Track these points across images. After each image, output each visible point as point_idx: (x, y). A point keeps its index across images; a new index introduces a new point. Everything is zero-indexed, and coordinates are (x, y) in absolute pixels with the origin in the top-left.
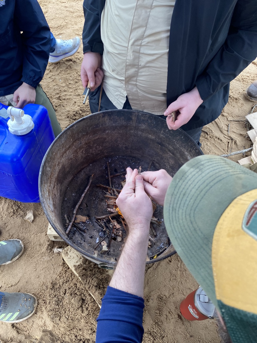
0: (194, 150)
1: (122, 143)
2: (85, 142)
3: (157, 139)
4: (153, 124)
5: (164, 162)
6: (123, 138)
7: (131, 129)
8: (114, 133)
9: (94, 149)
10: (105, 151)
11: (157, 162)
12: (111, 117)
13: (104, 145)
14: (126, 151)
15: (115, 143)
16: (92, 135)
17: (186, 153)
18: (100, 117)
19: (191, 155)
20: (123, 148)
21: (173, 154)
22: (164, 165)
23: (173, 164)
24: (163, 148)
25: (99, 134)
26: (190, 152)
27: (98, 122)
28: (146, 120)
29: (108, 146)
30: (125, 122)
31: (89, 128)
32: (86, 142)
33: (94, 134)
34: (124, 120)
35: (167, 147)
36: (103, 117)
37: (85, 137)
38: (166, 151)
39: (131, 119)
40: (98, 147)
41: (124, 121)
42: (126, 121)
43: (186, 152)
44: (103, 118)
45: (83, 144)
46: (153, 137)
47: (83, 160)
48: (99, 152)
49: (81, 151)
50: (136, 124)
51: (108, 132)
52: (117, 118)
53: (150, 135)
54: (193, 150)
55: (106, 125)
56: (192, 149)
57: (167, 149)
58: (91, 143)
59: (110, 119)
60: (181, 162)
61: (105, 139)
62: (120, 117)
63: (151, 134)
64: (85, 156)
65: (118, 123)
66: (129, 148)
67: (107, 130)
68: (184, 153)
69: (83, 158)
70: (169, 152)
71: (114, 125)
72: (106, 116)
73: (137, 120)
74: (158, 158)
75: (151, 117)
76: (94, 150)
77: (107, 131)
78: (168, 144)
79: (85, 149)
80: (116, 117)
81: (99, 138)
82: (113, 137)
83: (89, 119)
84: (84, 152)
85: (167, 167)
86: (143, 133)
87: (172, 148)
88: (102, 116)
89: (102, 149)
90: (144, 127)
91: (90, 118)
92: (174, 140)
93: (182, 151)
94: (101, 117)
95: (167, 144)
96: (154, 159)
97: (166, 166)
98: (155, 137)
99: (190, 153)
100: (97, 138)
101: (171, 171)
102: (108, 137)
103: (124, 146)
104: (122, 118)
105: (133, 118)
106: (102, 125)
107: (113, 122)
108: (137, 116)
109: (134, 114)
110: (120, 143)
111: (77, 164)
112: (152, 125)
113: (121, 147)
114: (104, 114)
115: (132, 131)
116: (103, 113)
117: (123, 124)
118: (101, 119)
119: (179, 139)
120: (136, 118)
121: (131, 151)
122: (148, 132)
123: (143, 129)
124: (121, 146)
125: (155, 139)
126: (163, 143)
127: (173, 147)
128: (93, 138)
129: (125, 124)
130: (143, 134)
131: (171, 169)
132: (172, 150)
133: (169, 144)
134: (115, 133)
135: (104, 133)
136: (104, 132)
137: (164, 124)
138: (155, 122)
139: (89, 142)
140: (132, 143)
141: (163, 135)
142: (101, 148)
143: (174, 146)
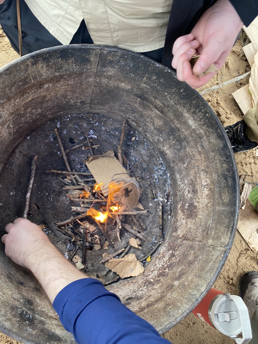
0: (202, 113)
1: (74, 98)
2: (8, 113)
3: (135, 90)
4: (129, 66)
5: (146, 121)
6: (76, 91)
7: (89, 77)
8: (58, 86)
9: (28, 115)
10: (48, 113)
11: (133, 120)
12: (50, 62)
13: (45, 105)
14: (83, 107)
15: (63, 99)
16: (18, 98)
17: (186, 115)
18: (28, 65)
19: (194, 119)
20: (78, 104)
21: (162, 112)
22: (145, 124)
23: (159, 126)
24: (145, 102)
25: (32, 92)
26: (193, 113)
27: (26, 75)
28: (116, 61)
29: (52, 105)
30: (77, 67)
31: (11, 90)
32: (11, 111)
33: (23, 95)
34: (75, 63)
35: (151, 103)
36: (35, 63)
37: (6, 105)
38: (149, 107)
39: (88, 61)
40: (34, 111)
41: (75, 66)
42: (78, 65)
43: (186, 112)
44: (34, 66)
45: (7, 115)
46: (128, 87)
47: (14, 136)
48: (38, 117)
49: (6, 127)
50: (97, 69)
51: (49, 87)
52: (60, 62)
53: (124, 84)
54: (199, 111)
55: (43, 77)
56: (197, 111)
57: (153, 105)
58: (21, 110)
59: (47, 66)
60: (175, 126)
61: (45, 97)
62: (66, 60)
63: (124, 82)
64: (15, 130)
65: (65, 70)
66: (87, 102)
67: (45, 84)
68: (182, 114)
69: (12, 133)
70: (155, 109)
71: (57, 74)
72: (40, 62)
73: (98, 62)
74: (136, 115)
75: (126, 55)
76: (29, 117)
77: (46, 86)
78: (154, 97)
79: (13, 121)
80: (60, 60)
81: (33, 99)
82: (58, 92)
83: (6, 74)
84: (11, 126)
85: (149, 128)
86: (110, 80)
87: (161, 104)
88: (31, 64)
89: (42, 111)
90: (113, 72)
91: (8, 72)
92: (166, 94)
93: (179, 111)
94: (30, 66)
95: (151, 98)
96: (129, 115)
97: (148, 126)
98: (132, 86)
99: (192, 115)
100: (30, 99)
101: (157, 134)
102: (49, 94)
103: (79, 101)
104: (71, 61)
105: (92, 59)
106: (35, 78)
107: (56, 69)
108: (99, 55)
109: (94, 53)
110: (71, 98)
111: (4, 147)
112: (127, 69)
113: (74, 103)
114: (35, 59)
115: (91, 80)
116: (33, 57)
117: (74, 70)
118: (30, 68)
119: (174, 92)
120: (98, 59)
121: (90, 107)
122: (119, 80)
123: (110, 75)
124: (73, 101)
125: (132, 89)
126: (146, 96)
127: (163, 103)
128: (23, 101)
129: (77, 70)
130: (111, 82)
131: (157, 130)
132: (161, 106)
133: (156, 98)
134: (62, 86)
135: (41, 90)
136: (41, 88)
137: (150, 68)
138: (132, 64)
139: (17, 109)
140: (92, 95)
141: (147, 85)
142: (39, 111)
143: (165, 102)
